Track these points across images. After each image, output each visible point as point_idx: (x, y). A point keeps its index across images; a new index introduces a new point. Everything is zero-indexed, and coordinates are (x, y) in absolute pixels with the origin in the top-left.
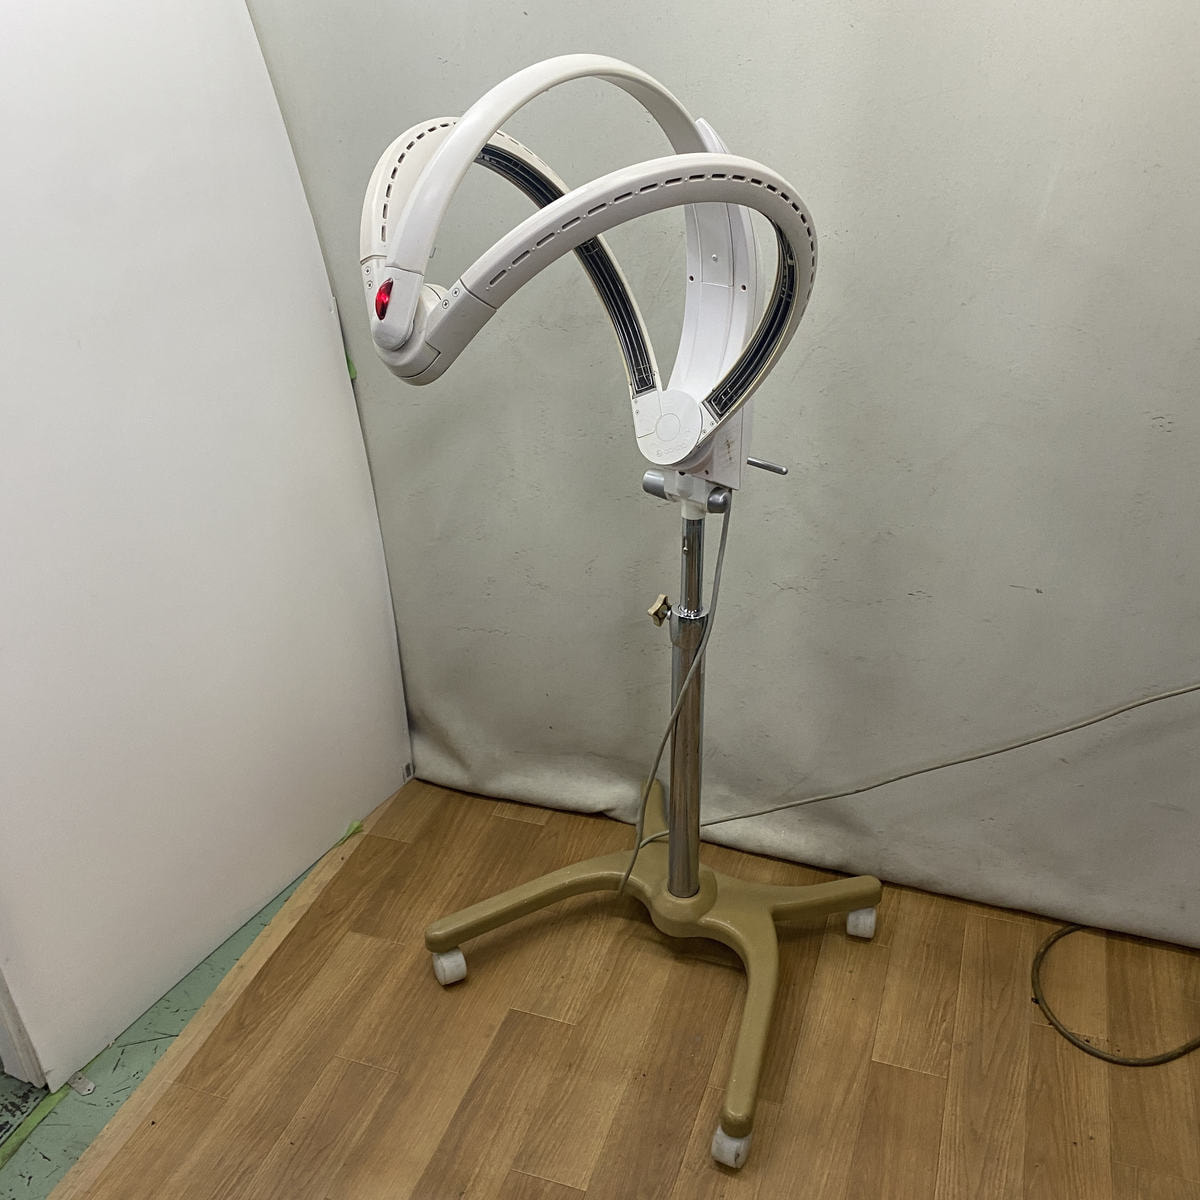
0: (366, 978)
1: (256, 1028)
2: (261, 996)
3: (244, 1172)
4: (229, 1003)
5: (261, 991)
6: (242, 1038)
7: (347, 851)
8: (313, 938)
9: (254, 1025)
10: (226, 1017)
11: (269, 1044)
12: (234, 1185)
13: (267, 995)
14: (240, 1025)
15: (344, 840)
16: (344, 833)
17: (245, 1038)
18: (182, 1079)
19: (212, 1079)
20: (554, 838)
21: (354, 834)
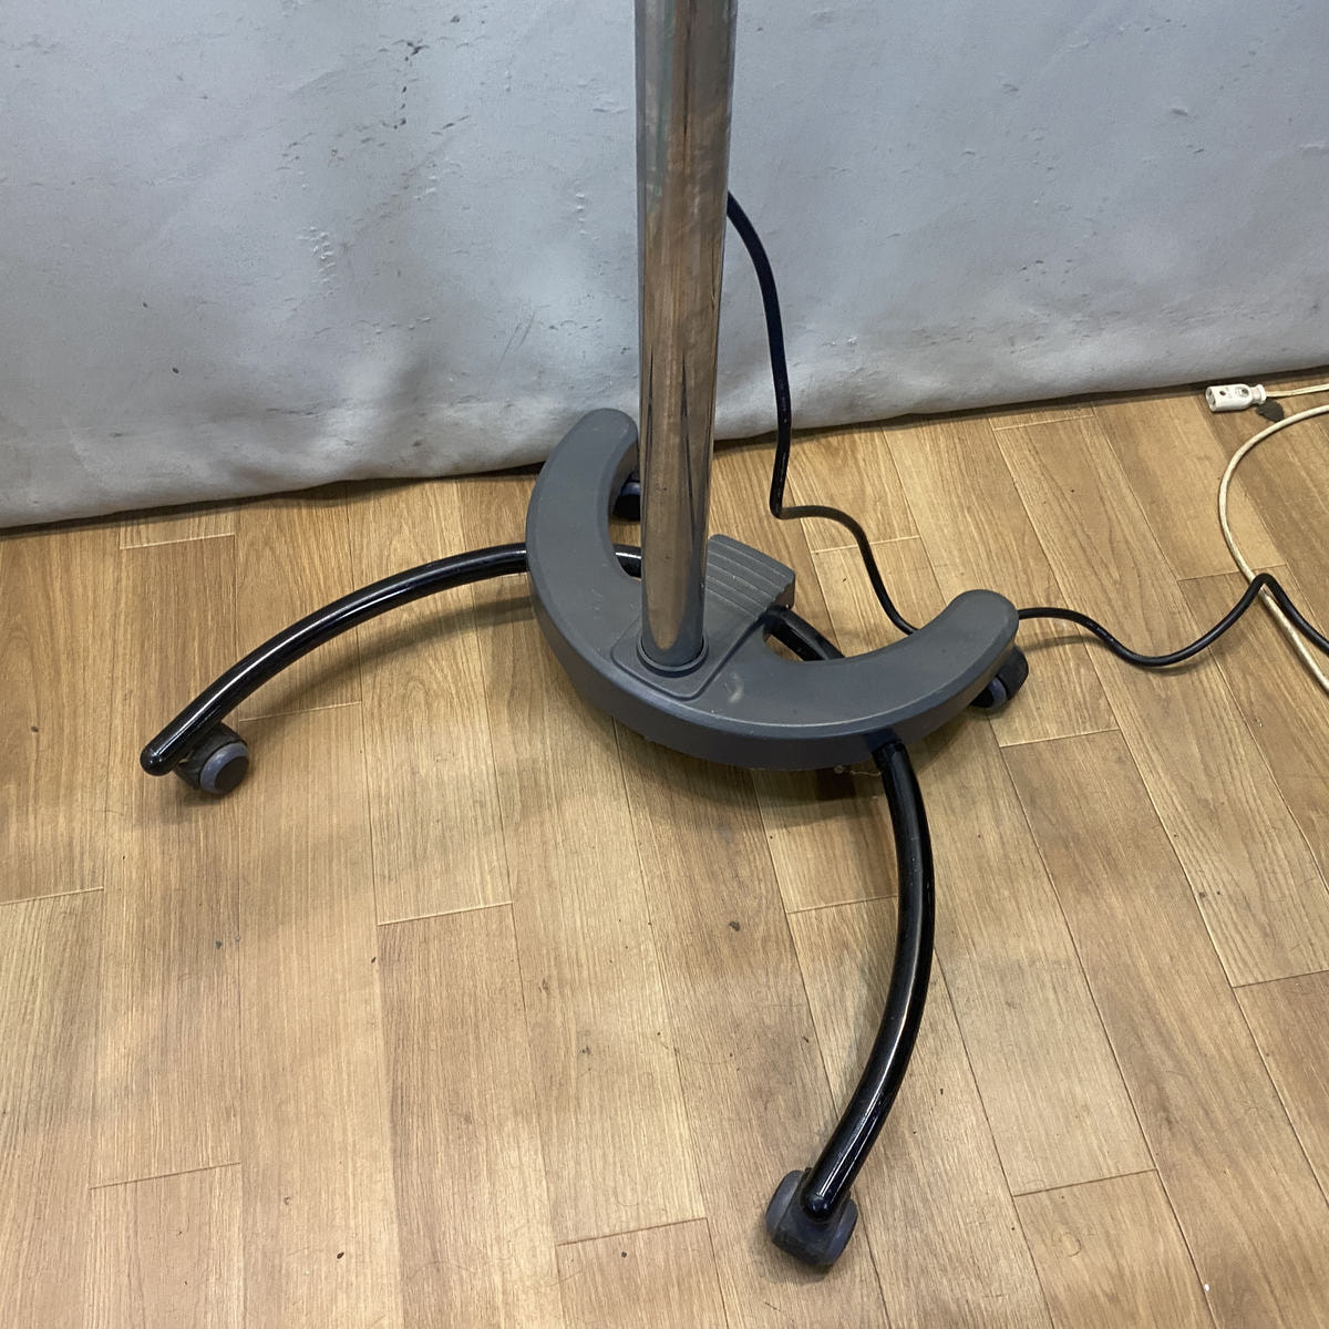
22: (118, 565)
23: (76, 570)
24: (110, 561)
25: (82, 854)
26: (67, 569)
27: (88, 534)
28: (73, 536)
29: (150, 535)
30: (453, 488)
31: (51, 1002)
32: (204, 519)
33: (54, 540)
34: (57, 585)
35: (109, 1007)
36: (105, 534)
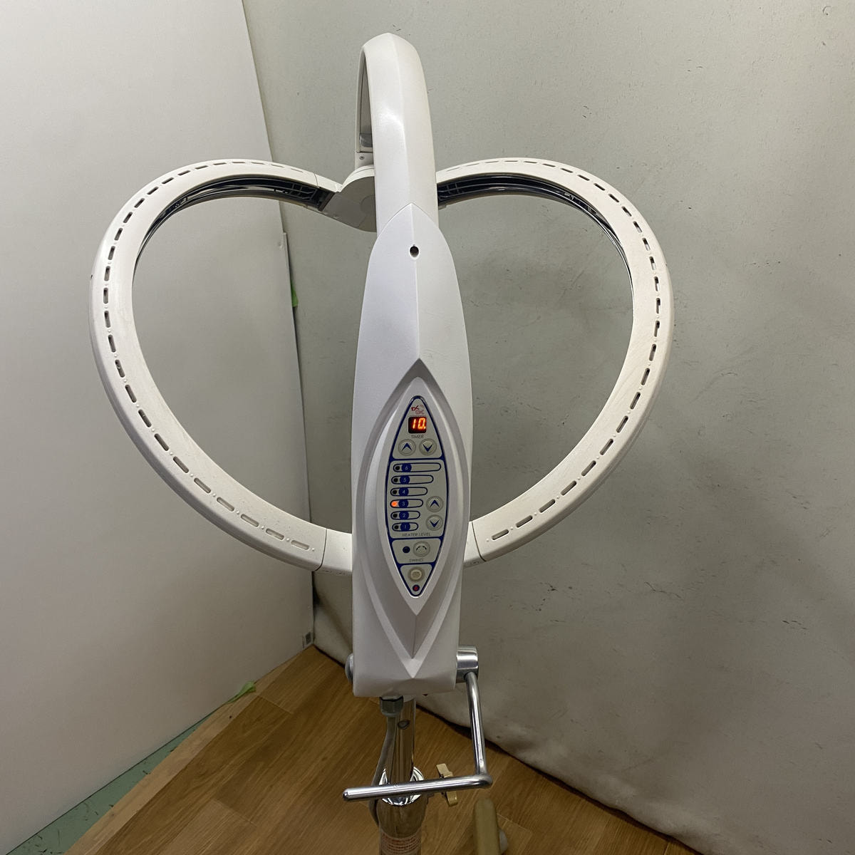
7: (236, 710)
15: (237, 698)
16: (238, 691)
21: (247, 693)
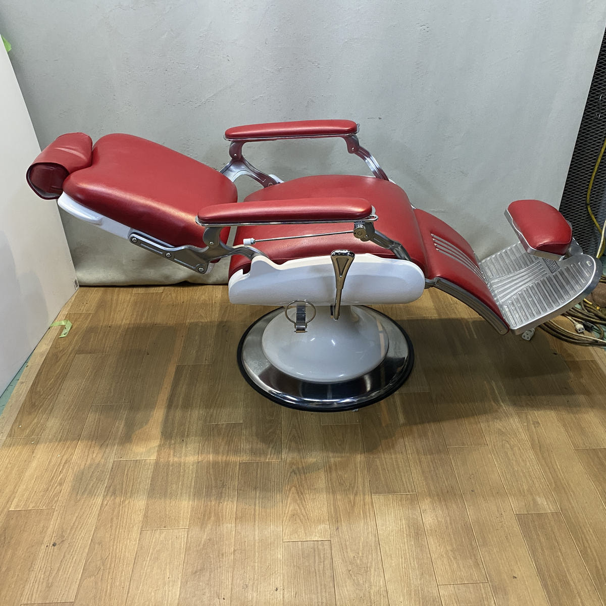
0: (95, 371)
1: (43, 404)
2: (40, 392)
3: (65, 463)
4: (22, 399)
5: (38, 389)
6: (37, 411)
8: (57, 362)
9: (41, 404)
10: (24, 405)
11: (54, 410)
12: (62, 469)
13: (43, 390)
14: (33, 405)
17: (39, 410)
18: (10, 435)
19: (28, 431)
20: (170, 296)
22: (131, 296)
23: (120, 296)
24: (129, 295)
25: (107, 347)
26: (118, 295)
27: (125, 289)
28: (122, 289)
29: (141, 290)
30: (221, 287)
31: (92, 372)
32: (156, 288)
33: (117, 289)
34: (115, 298)
35: (106, 374)
36: (130, 289)
